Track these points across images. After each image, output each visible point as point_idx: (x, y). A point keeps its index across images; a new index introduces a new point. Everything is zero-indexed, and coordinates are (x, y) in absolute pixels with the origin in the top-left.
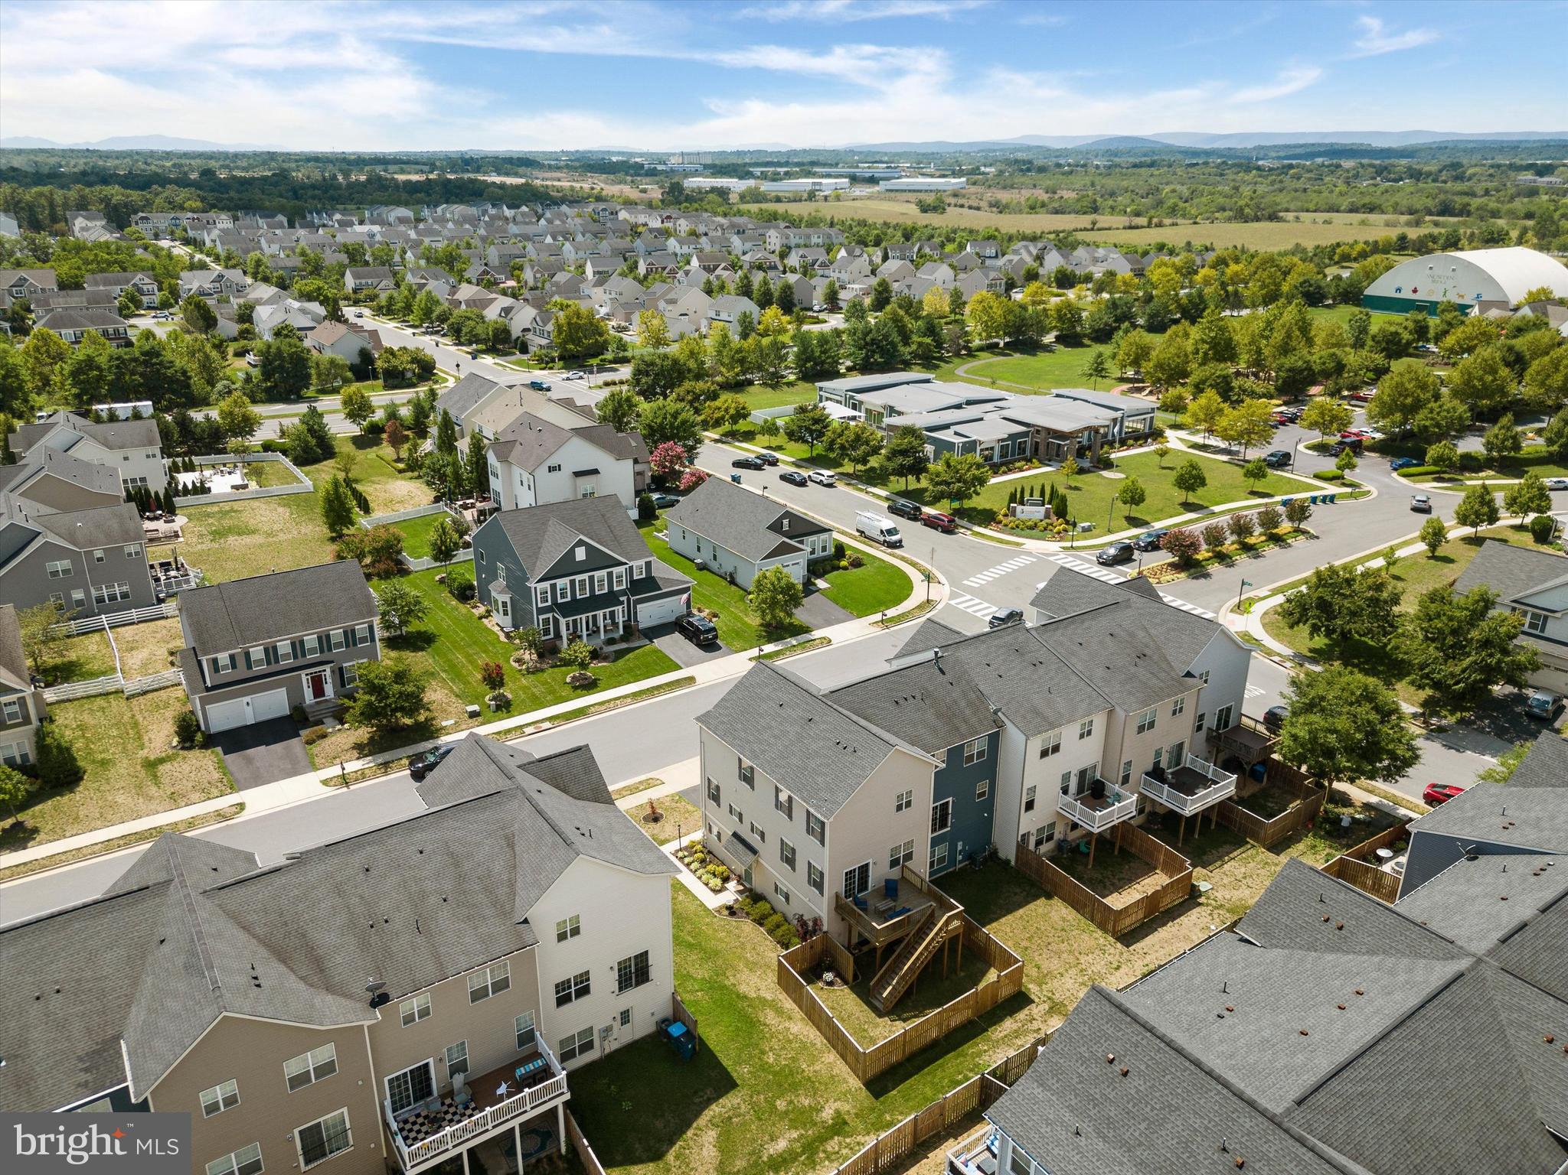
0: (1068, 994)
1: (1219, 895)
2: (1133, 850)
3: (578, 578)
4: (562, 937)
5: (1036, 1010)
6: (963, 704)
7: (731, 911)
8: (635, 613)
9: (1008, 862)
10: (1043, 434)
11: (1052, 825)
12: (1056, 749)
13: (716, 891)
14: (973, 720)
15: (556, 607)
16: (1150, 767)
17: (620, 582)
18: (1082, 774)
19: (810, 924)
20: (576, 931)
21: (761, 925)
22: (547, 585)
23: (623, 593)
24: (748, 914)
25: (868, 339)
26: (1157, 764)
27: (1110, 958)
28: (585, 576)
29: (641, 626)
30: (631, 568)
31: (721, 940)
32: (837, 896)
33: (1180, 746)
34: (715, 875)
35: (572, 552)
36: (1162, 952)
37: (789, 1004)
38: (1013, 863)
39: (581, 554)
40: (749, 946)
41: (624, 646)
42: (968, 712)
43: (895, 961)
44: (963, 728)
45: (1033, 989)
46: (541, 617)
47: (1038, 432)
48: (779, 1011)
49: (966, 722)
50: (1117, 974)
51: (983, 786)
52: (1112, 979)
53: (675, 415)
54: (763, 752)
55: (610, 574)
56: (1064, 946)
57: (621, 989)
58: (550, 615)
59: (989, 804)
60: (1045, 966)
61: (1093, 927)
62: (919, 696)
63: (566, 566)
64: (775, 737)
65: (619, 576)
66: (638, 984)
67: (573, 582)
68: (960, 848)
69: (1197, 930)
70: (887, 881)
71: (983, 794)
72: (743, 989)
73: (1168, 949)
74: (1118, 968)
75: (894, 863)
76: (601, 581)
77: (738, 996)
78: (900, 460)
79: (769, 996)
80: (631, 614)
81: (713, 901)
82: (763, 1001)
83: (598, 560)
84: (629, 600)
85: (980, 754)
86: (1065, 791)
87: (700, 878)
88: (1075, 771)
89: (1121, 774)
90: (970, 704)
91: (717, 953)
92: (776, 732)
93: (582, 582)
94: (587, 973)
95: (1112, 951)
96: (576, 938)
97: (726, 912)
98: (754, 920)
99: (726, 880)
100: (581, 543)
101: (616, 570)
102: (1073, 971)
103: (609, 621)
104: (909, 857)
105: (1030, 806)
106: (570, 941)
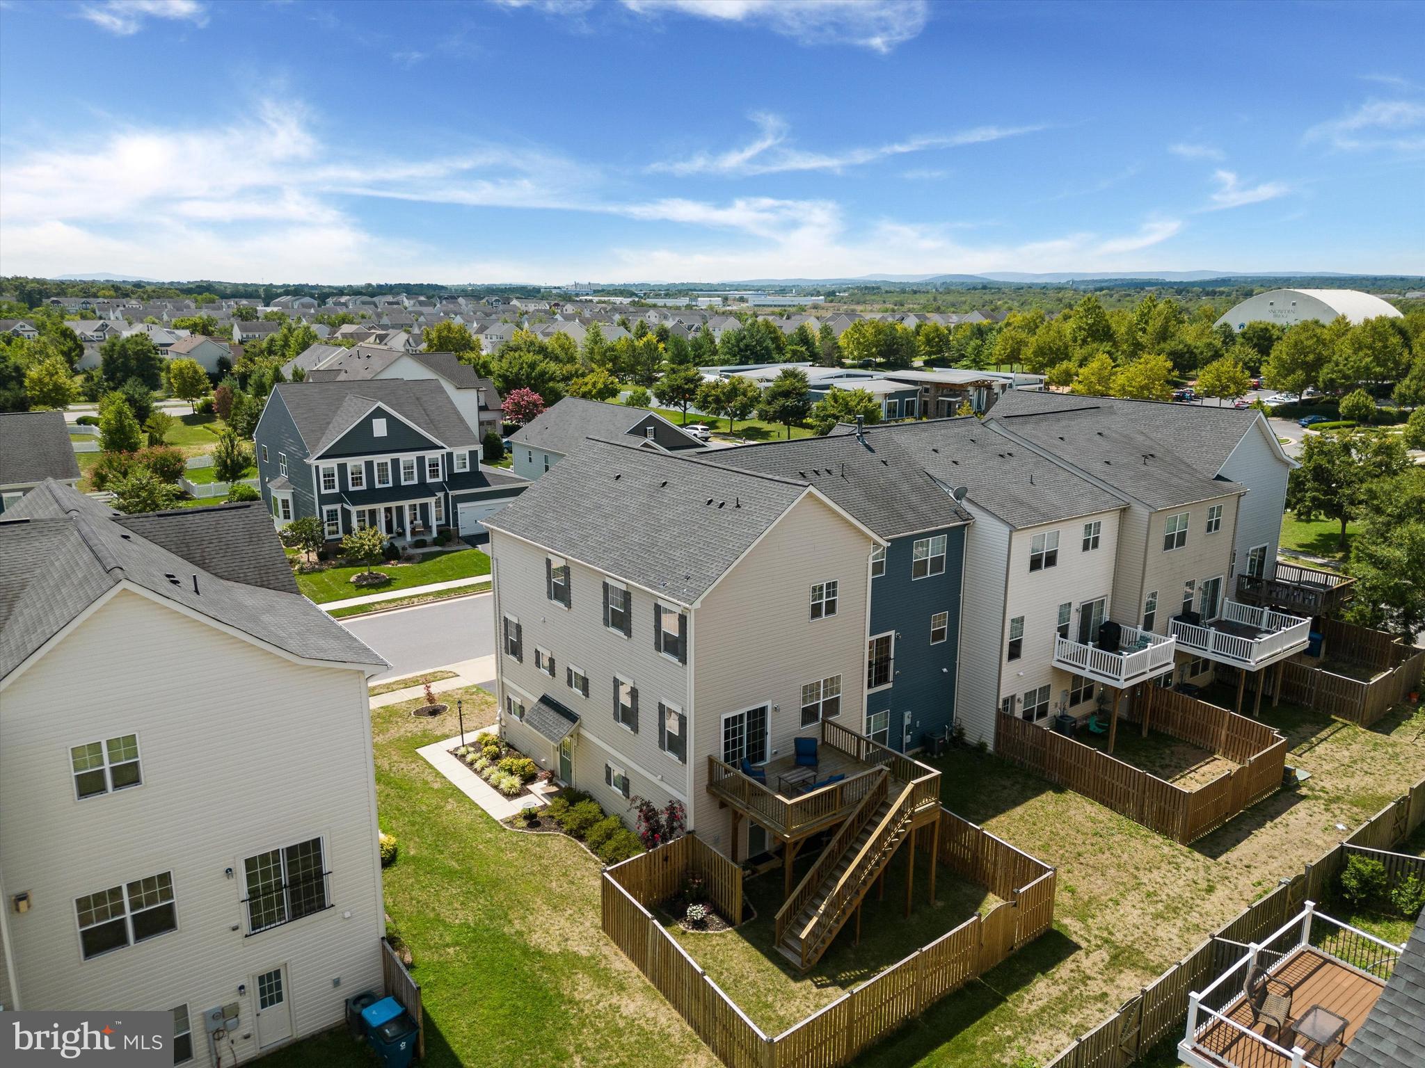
0: (1137, 934)
1: (1328, 785)
2: (1170, 731)
3: (377, 459)
4: (89, 785)
5: (1091, 961)
6: (905, 487)
7: (532, 819)
8: (455, 514)
9: (982, 746)
10: (932, 391)
11: (1045, 691)
12: (1051, 560)
13: (510, 796)
14: (924, 508)
15: (346, 496)
16: (1179, 611)
17: (434, 473)
18: (1086, 610)
19: (663, 819)
20: (128, 776)
21: (581, 838)
22: (333, 464)
23: (440, 487)
24: (560, 823)
25: (742, 345)
26: (1187, 605)
27: (1190, 875)
28: (386, 458)
29: (462, 533)
30: (450, 455)
31: (510, 864)
32: (711, 761)
33: (1216, 582)
34: (511, 772)
35: (367, 424)
36: (1274, 865)
37: (620, 963)
38: (990, 748)
39: (380, 428)
40: (555, 871)
41: (438, 549)
42: (914, 498)
43: (819, 874)
44: (910, 516)
45: (1071, 926)
46: (325, 508)
47: (927, 390)
48: (602, 976)
49: (913, 509)
50: (1214, 898)
51: (940, 622)
52: (1208, 906)
53: (532, 366)
54: (585, 538)
55: (421, 460)
56: (1105, 858)
57: (256, 925)
58: (338, 507)
59: (949, 653)
60: (1083, 888)
61: (1144, 831)
62: (837, 471)
63: (358, 441)
64: (606, 516)
65: (434, 465)
66: (297, 914)
67: (369, 465)
68: (907, 721)
69: (1317, 832)
70: (798, 741)
71: (939, 635)
72: (536, 939)
73: (1282, 860)
74: (1210, 890)
75: (809, 715)
76: (409, 467)
77: (526, 951)
78: (782, 401)
79: (584, 951)
80: (451, 515)
81: (502, 809)
82: (573, 961)
83: (402, 438)
84: (446, 496)
85: (937, 563)
86: (1064, 632)
87: (486, 780)
88: (1076, 605)
89: (1143, 614)
90: (916, 489)
91: (495, 884)
92: (608, 510)
93: (382, 466)
94: (165, 878)
95: (1189, 863)
96: (130, 792)
97: (524, 823)
98: (570, 832)
99: (529, 779)
100: (379, 413)
101: (429, 455)
102: (1133, 897)
103: (419, 522)
104: (832, 706)
105: (1015, 651)
106: (113, 799)
